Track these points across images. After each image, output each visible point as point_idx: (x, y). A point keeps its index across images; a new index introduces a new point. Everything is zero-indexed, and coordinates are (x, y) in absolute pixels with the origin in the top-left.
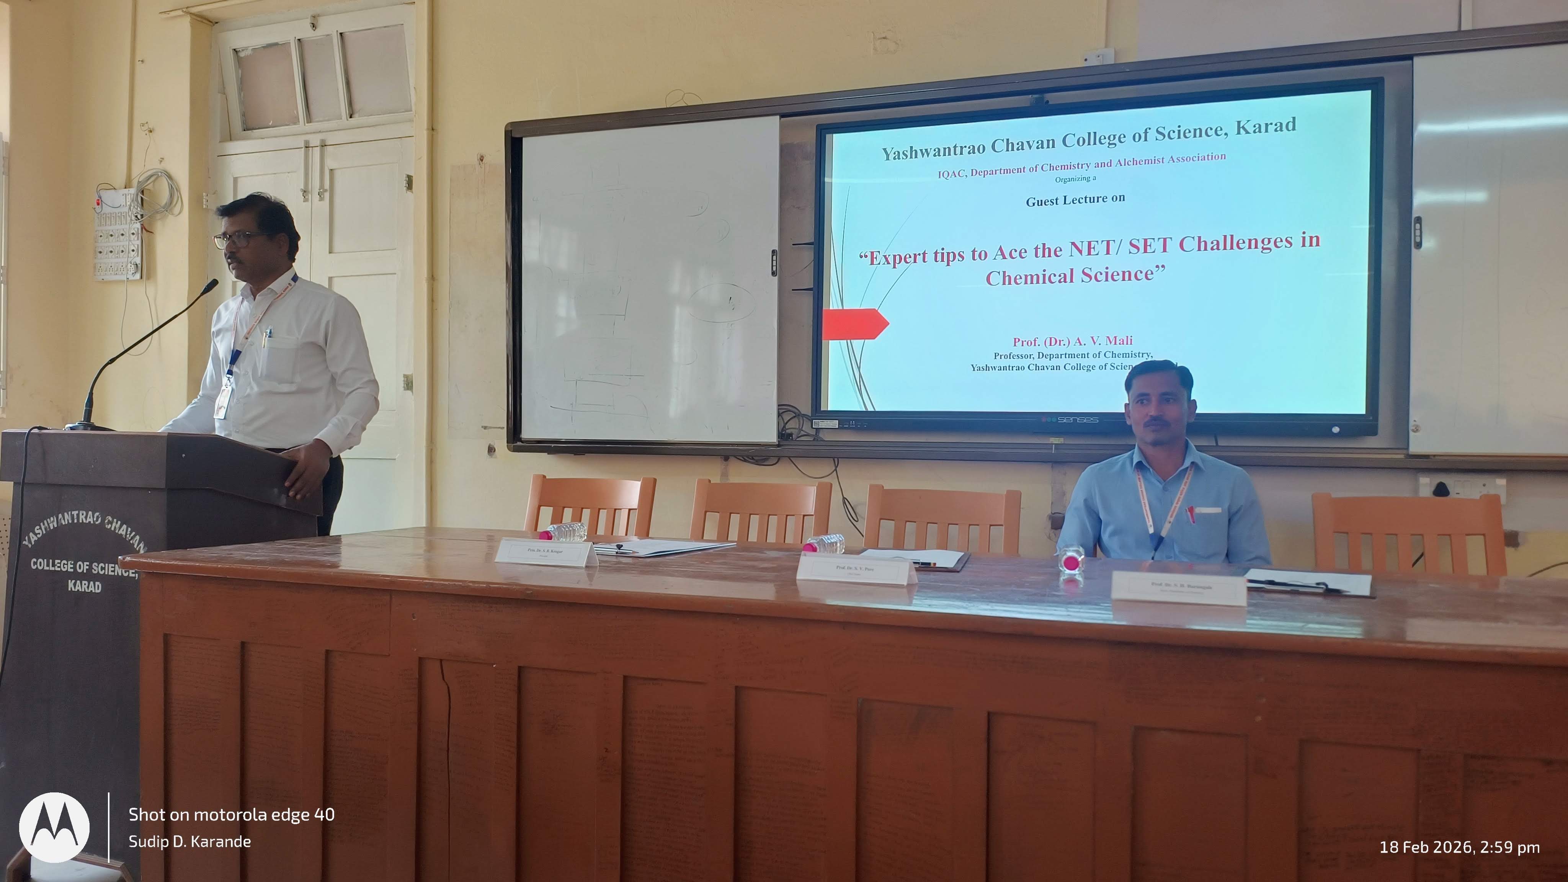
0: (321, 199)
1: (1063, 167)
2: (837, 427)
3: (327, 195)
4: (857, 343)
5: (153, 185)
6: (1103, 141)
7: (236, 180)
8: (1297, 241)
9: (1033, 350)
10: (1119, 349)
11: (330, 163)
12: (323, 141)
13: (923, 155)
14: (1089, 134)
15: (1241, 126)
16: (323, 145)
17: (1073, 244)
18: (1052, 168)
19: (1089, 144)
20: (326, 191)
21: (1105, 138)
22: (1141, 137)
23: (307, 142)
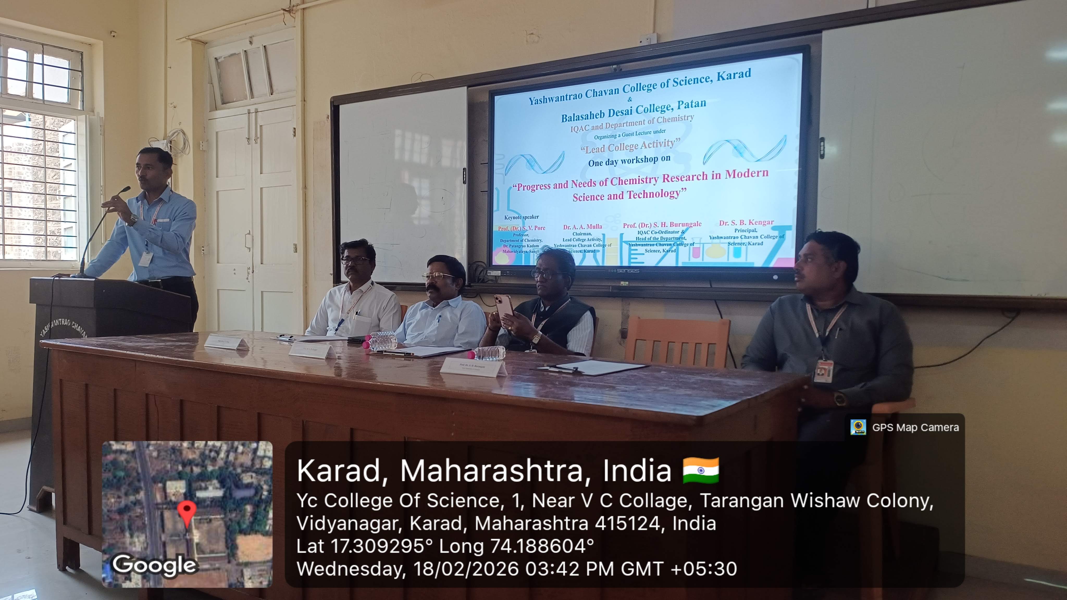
0: (256, 143)
2: (501, 276)
3: (259, 141)
5: (177, 138)
7: (217, 133)
11: (260, 122)
12: (256, 109)
16: (256, 112)
20: (258, 138)
22: (665, 85)
23: (249, 110)
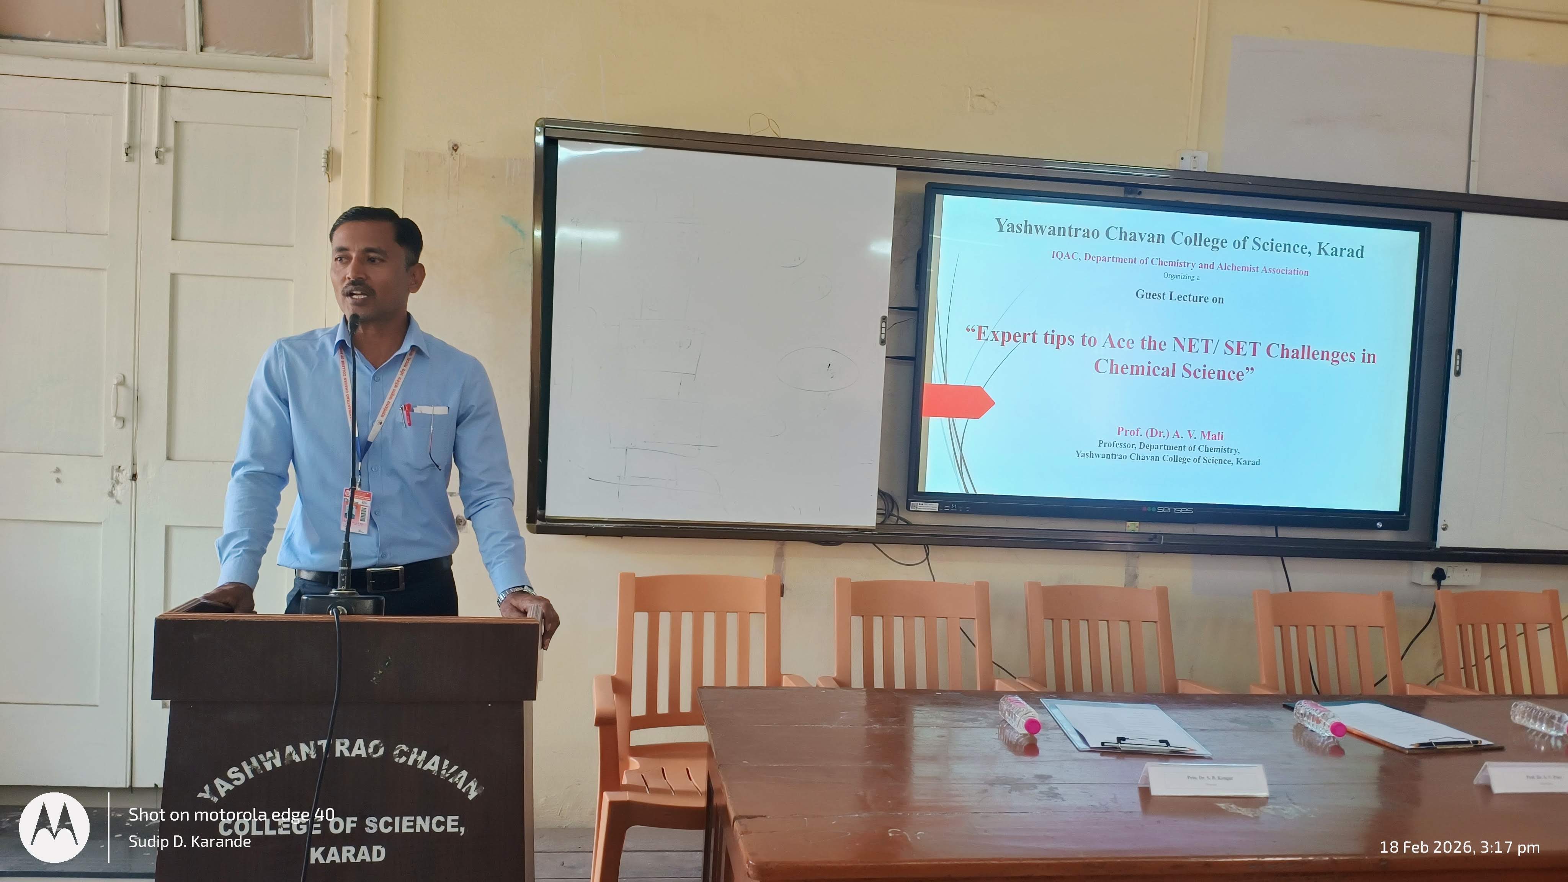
0: (160, 162)
1: (1172, 264)
2: (937, 510)
3: (170, 158)
4: (960, 422)
6: (1207, 244)
8: (1359, 357)
9: (1136, 440)
10: (1212, 444)
11: (175, 113)
13: (1037, 232)
14: (1196, 234)
15: (1322, 247)
16: (164, 85)
17: (1176, 339)
18: (1161, 263)
19: (1195, 244)
21: (1209, 241)
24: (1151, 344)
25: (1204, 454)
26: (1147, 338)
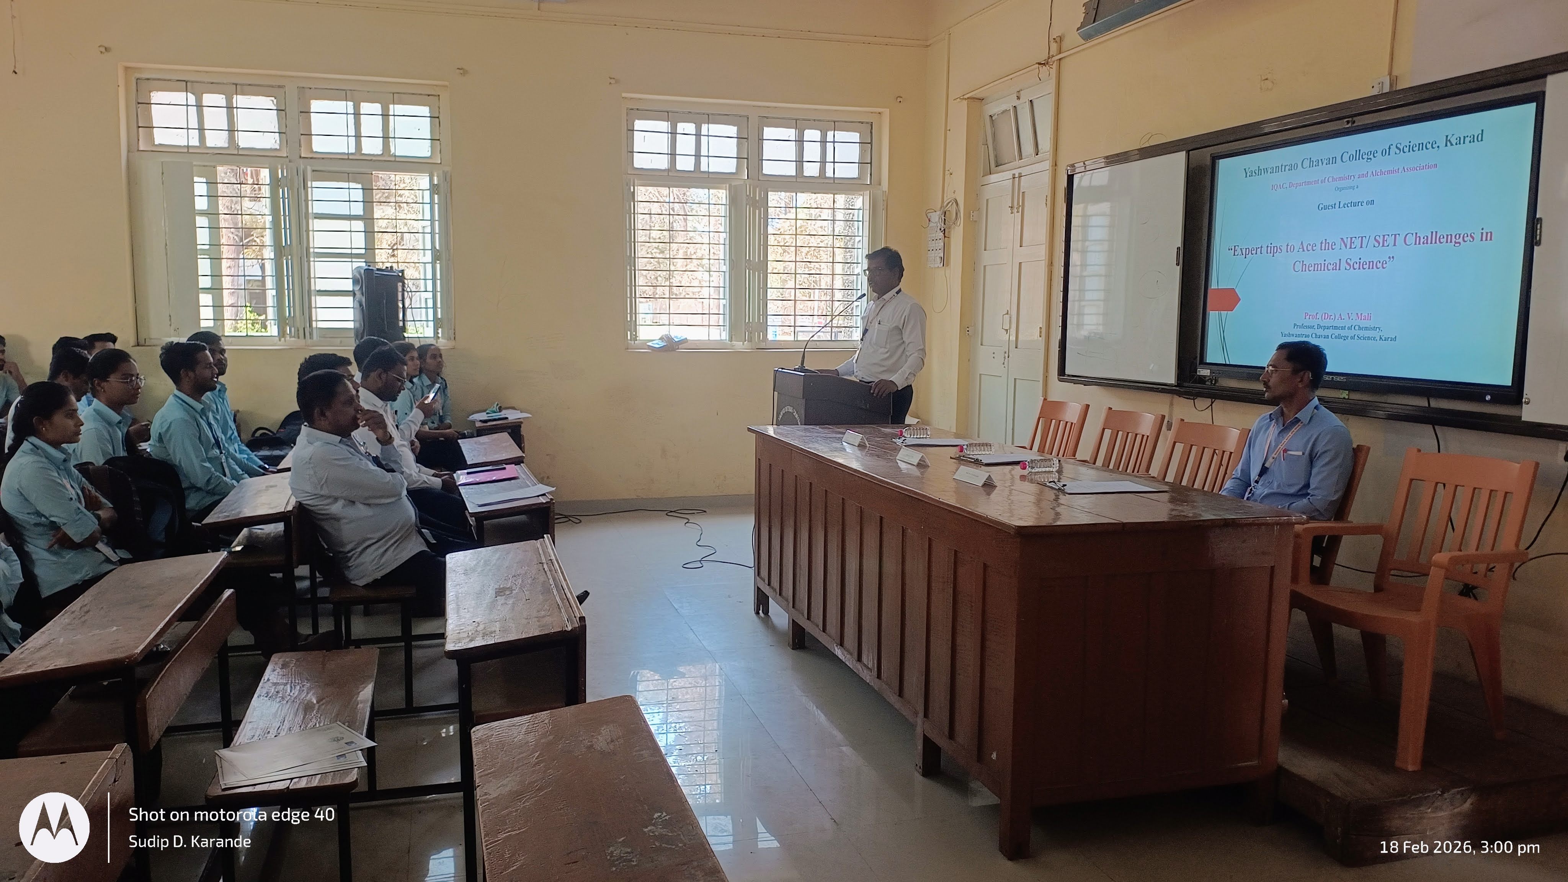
0: (1018, 212)
1: (1341, 179)
3: (1020, 209)
4: (1224, 313)
6: (1364, 157)
7: (987, 200)
8: (1477, 237)
9: (1314, 322)
10: (1364, 324)
11: (1022, 188)
12: (1020, 173)
13: (1265, 172)
14: (1356, 151)
15: (1448, 139)
16: (1020, 177)
17: (1342, 239)
18: (1334, 180)
19: (1356, 160)
20: (1020, 206)
21: (1365, 154)
22: (1386, 152)
23: (1014, 175)
24: (1327, 246)
25: (1358, 332)
26: (1324, 242)
